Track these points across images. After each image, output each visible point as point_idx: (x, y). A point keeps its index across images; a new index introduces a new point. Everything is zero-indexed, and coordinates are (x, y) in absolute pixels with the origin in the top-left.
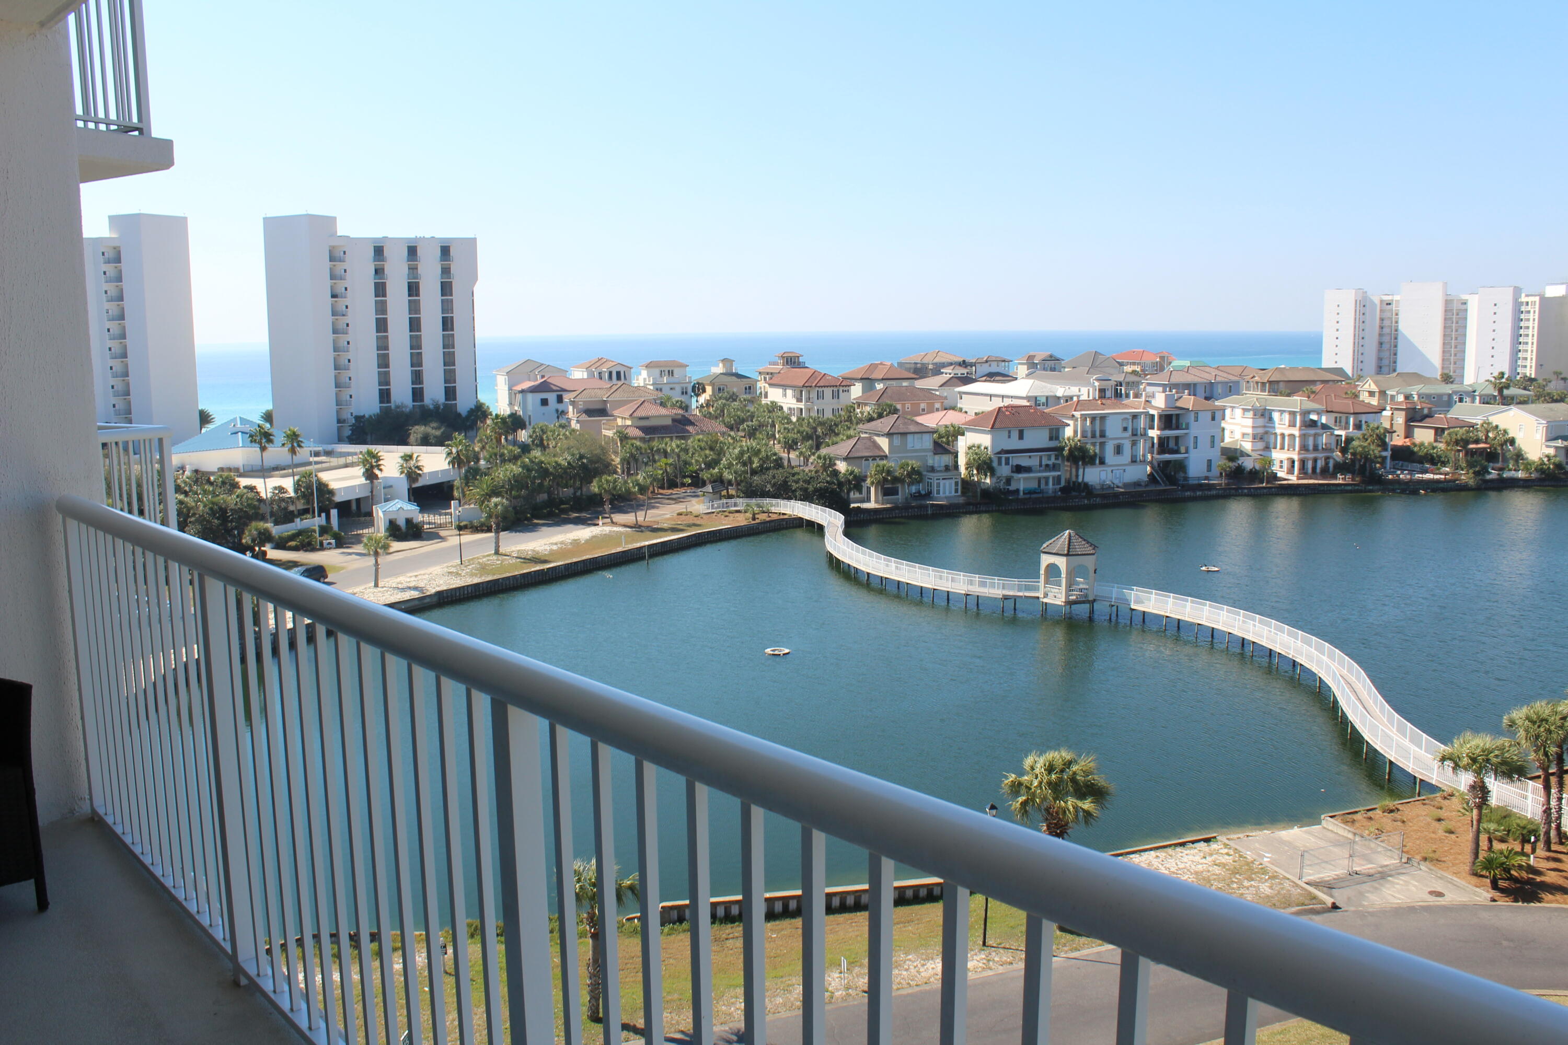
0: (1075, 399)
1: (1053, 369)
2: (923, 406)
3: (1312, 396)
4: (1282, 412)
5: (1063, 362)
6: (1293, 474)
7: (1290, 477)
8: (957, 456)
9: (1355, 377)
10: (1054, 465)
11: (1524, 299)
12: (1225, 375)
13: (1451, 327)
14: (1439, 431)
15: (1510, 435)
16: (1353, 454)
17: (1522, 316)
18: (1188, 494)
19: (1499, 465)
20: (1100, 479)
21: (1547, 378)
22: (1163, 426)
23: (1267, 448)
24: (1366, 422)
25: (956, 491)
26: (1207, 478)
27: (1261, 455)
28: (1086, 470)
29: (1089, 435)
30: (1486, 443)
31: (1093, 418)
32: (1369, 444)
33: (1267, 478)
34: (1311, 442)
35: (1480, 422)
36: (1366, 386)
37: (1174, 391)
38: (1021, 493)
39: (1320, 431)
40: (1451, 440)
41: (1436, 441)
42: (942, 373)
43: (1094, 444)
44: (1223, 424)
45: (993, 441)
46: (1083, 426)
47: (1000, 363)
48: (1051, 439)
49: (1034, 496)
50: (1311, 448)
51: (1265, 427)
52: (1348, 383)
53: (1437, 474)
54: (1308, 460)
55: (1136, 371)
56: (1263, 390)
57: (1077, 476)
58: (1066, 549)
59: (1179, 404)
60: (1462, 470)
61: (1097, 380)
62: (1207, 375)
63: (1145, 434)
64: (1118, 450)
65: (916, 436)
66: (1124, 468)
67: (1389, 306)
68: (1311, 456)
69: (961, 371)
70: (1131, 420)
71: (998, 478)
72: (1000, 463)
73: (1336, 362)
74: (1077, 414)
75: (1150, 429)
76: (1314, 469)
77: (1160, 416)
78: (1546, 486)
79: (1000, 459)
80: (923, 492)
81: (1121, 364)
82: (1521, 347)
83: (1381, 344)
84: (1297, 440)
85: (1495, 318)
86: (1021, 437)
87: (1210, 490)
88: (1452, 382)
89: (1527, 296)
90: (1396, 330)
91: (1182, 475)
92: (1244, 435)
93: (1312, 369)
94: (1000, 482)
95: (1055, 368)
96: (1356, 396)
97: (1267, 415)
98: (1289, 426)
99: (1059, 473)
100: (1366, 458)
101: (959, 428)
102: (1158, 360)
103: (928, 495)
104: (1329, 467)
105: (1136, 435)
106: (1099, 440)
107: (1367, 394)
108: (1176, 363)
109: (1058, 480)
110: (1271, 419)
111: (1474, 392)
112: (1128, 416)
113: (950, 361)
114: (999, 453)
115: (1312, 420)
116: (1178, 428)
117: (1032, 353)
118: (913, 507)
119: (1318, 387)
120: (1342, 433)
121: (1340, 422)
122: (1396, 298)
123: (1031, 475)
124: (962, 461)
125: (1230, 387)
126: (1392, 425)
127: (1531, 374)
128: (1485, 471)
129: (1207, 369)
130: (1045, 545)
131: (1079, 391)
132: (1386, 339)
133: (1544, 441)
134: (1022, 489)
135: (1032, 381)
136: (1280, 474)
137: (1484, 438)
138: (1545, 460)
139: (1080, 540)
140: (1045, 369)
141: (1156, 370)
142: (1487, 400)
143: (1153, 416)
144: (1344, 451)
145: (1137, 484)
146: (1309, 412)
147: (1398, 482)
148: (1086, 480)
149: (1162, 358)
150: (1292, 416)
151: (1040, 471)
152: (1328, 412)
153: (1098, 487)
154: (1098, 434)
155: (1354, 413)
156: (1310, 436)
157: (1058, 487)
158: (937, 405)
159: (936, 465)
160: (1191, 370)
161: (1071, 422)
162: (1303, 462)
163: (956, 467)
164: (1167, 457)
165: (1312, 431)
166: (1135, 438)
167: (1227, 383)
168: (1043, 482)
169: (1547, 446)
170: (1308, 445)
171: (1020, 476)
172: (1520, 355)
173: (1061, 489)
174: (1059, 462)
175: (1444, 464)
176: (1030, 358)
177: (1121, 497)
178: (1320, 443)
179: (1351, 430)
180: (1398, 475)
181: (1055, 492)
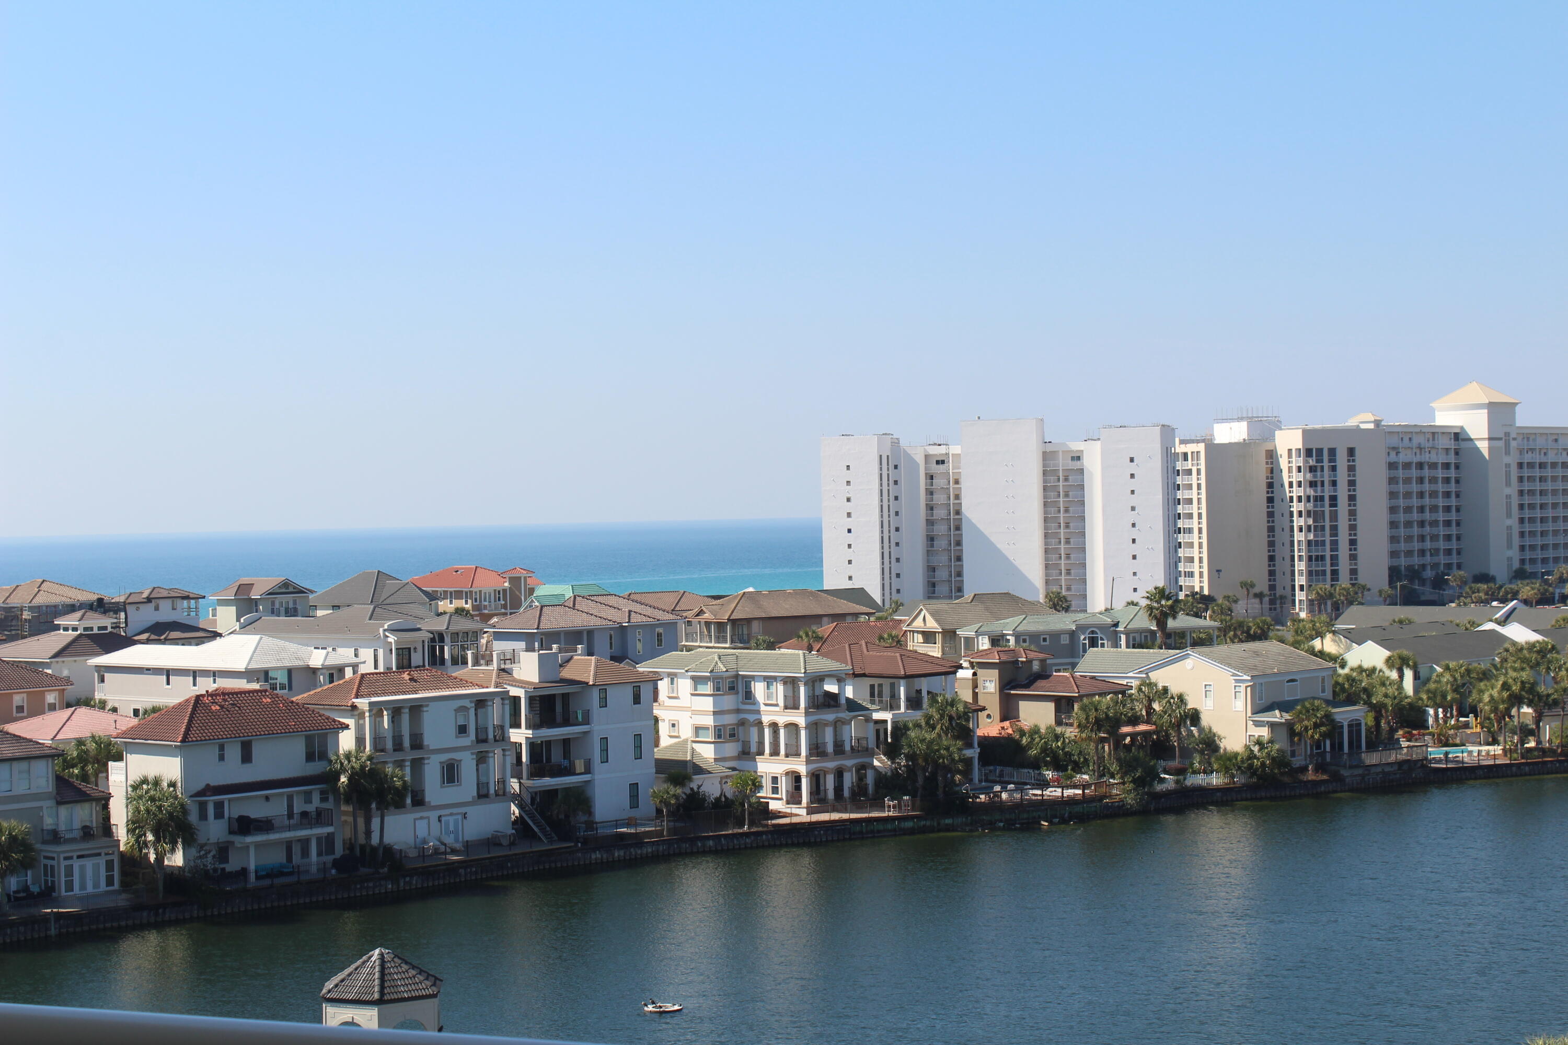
0: (349, 673)
1: (291, 612)
2: (18, 699)
3: (817, 646)
4: (769, 680)
5: (311, 596)
6: (800, 803)
7: (794, 809)
8: (106, 807)
9: (887, 606)
10: (319, 812)
11: (1180, 449)
12: (649, 611)
13: (1056, 503)
14: (1063, 702)
15: (1190, 706)
16: (911, 757)
17: (1179, 480)
18: (596, 856)
19: (1175, 763)
20: (416, 837)
21: (1231, 594)
22: (537, 720)
23: (747, 754)
24: (929, 693)
25: (110, 882)
26: (630, 823)
27: (734, 769)
28: (387, 819)
29: (389, 745)
30: (1148, 722)
31: (396, 710)
32: (939, 735)
33: (750, 814)
34: (828, 737)
35: (1135, 683)
36: (918, 623)
37: (555, 646)
38: (252, 877)
39: (845, 715)
40: (1087, 719)
41: (1059, 722)
42: (57, 628)
43: (400, 764)
44: (656, 712)
45: (186, 769)
46: (376, 726)
47: (179, 601)
48: (310, 757)
49: (279, 881)
50: (830, 748)
51: (738, 711)
52: (879, 619)
53: (1068, 787)
54: (825, 773)
55: (463, 609)
56: (720, 638)
57: (368, 833)
58: (376, 989)
59: (566, 673)
60: (1113, 777)
61: (392, 630)
62: (612, 611)
63: (502, 738)
64: (450, 773)
65: (16, 766)
66: (463, 810)
67: (941, 466)
68: (831, 765)
69: (97, 622)
70: (472, 712)
71: (202, 847)
72: (203, 816)
73: (850, 578)
74: (363, 703)
75: (512, 726)
76: (839, 789)
77: (531, 700)
78: (1261, 799)
79: (203, 807)
80: (35, 889)
81: (432, 597)
82: (1181, 538)
83: (931, 539)
84: (803, 733)
85: (1133, 484)
86: (247, 757)
87: (641, 844)
88: (1067, 609)
89: (1183, 442)
90: (958, 512)
91: (582, 818)
92: (698, 729)
93: (811, 593)
94: (205, 856)
95: (295, 610)
96: (899, 642)
97: (741, 688)
98: (786, 707)
99: (330, 829)
100: (936, 763)
101: (110, 744)
102: (507, 584)
103: (48, 894)
104: (866, 787)
105: (485, 741)
106: (409, 755)
107: (920, 638)
108: (544, 590)
109: (327, 843)
110: (749, 695)
111: (1116, 625)
112: (466, 703)
113: (68, 601)
114: (199, 794)
115: (828, 694)
116: (566, 722)
117: (246, 580)
118: (12, 924)
119: (826, 629)
120: (887, 716)
121: (880, 695)
122: (955, 449)
123: (273, 836)
124: (119, 814)
125: (659, 635)
126: (975, 695)
127: (1202, 588)
128: (1152, 776)
129: (612, 601)
130: (329, 985)
131: (356, 655)
132: (940, 529)
133: (1249, 714)
134: (252, 867)
135: (256, 638)
136: (774, 805)
137: (1144, 713)
138: (1256, 749)
139: (405, 967)
140: (273, 612)
141: (505, 607)
142: (1141, 641)
143: (516, 700)
144: (892, 752)
145: (492, 842)
146: (820, 678)
147: (995, 806)
148: (387, 840)
149: (515, 581)
150: (790, 687)
151: (290, 828)
152: (856, 675)
153: (413, 854)
154: (407, 743)
155: (906, 677)
156: (826, 725)
157: (331, 858)
158: (51, 698)
159: (62, 827)
160: (582, 604)
161: (350, 722)
162: (816, 778)
163: (107, 828)
164: (548, 782)
165: (830, 716)
166: (483, 747)
167: (653, 626)
168: (297, 850)
169: (1257, 724)
170: (825, 744)
171: (249, 839)
172: (1181, 553)
173: (336, 864)
174: (329, 805)
175: (1078, 768)
176: (243, 589)
177: (462, 871)
178: (846, 738)
179: (903, 710)
180: (998, 795)
181: (323, 869)
